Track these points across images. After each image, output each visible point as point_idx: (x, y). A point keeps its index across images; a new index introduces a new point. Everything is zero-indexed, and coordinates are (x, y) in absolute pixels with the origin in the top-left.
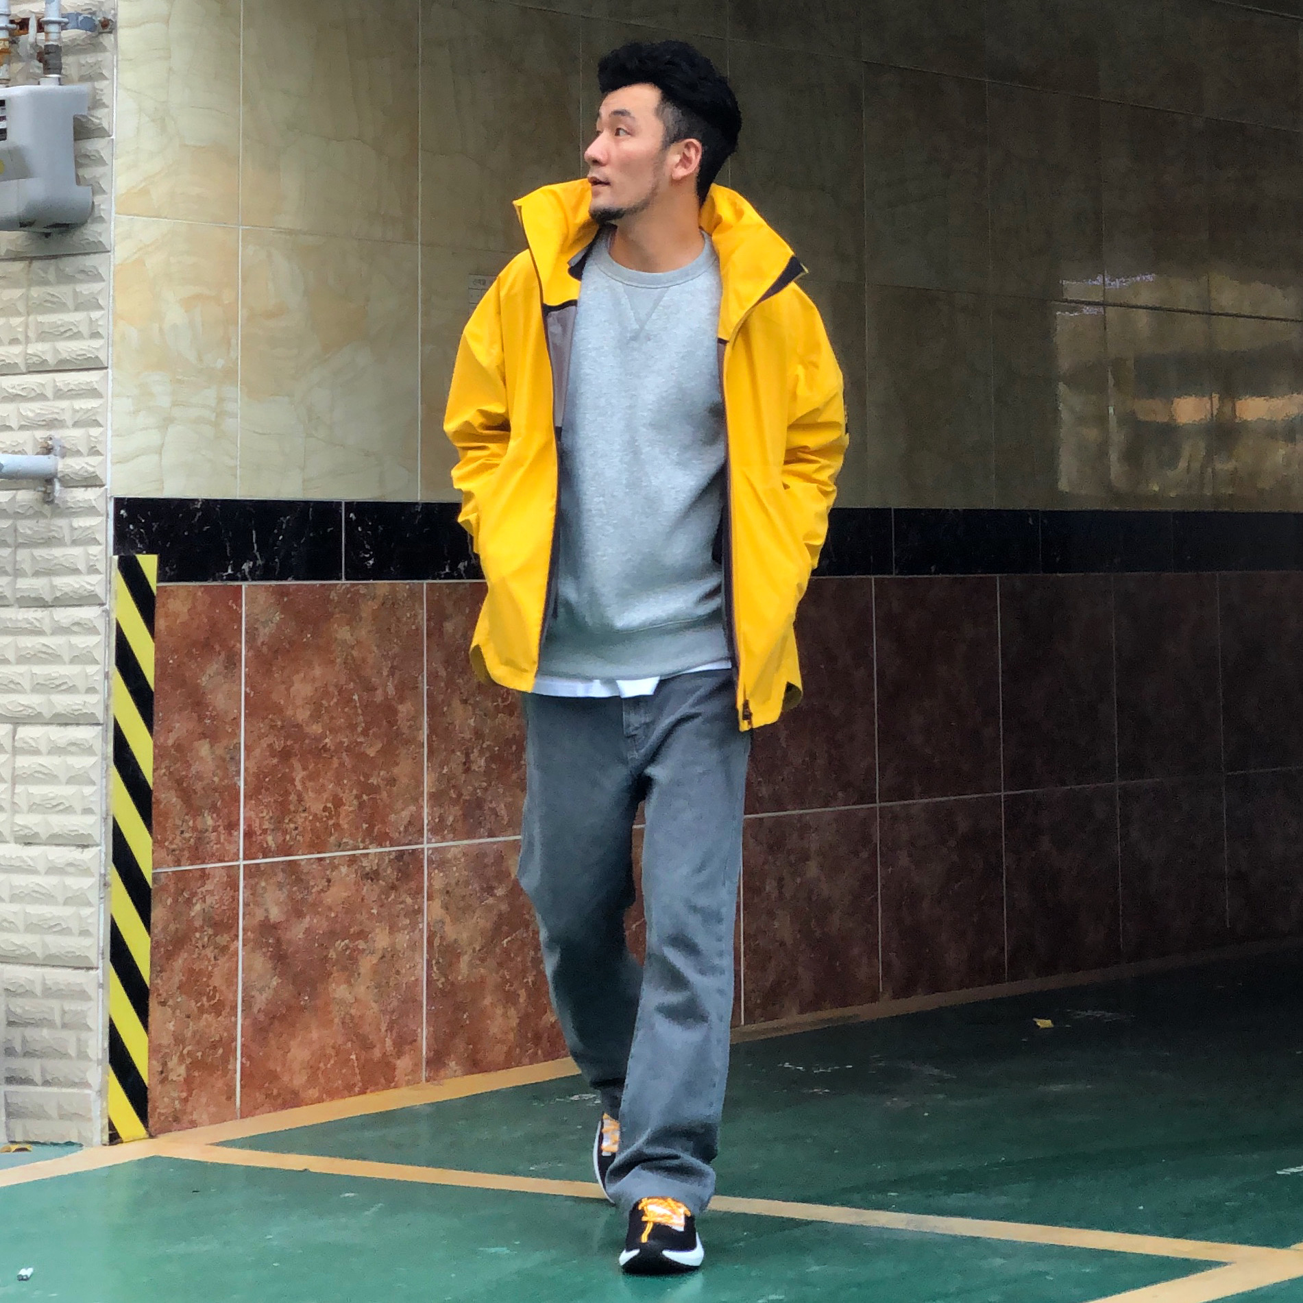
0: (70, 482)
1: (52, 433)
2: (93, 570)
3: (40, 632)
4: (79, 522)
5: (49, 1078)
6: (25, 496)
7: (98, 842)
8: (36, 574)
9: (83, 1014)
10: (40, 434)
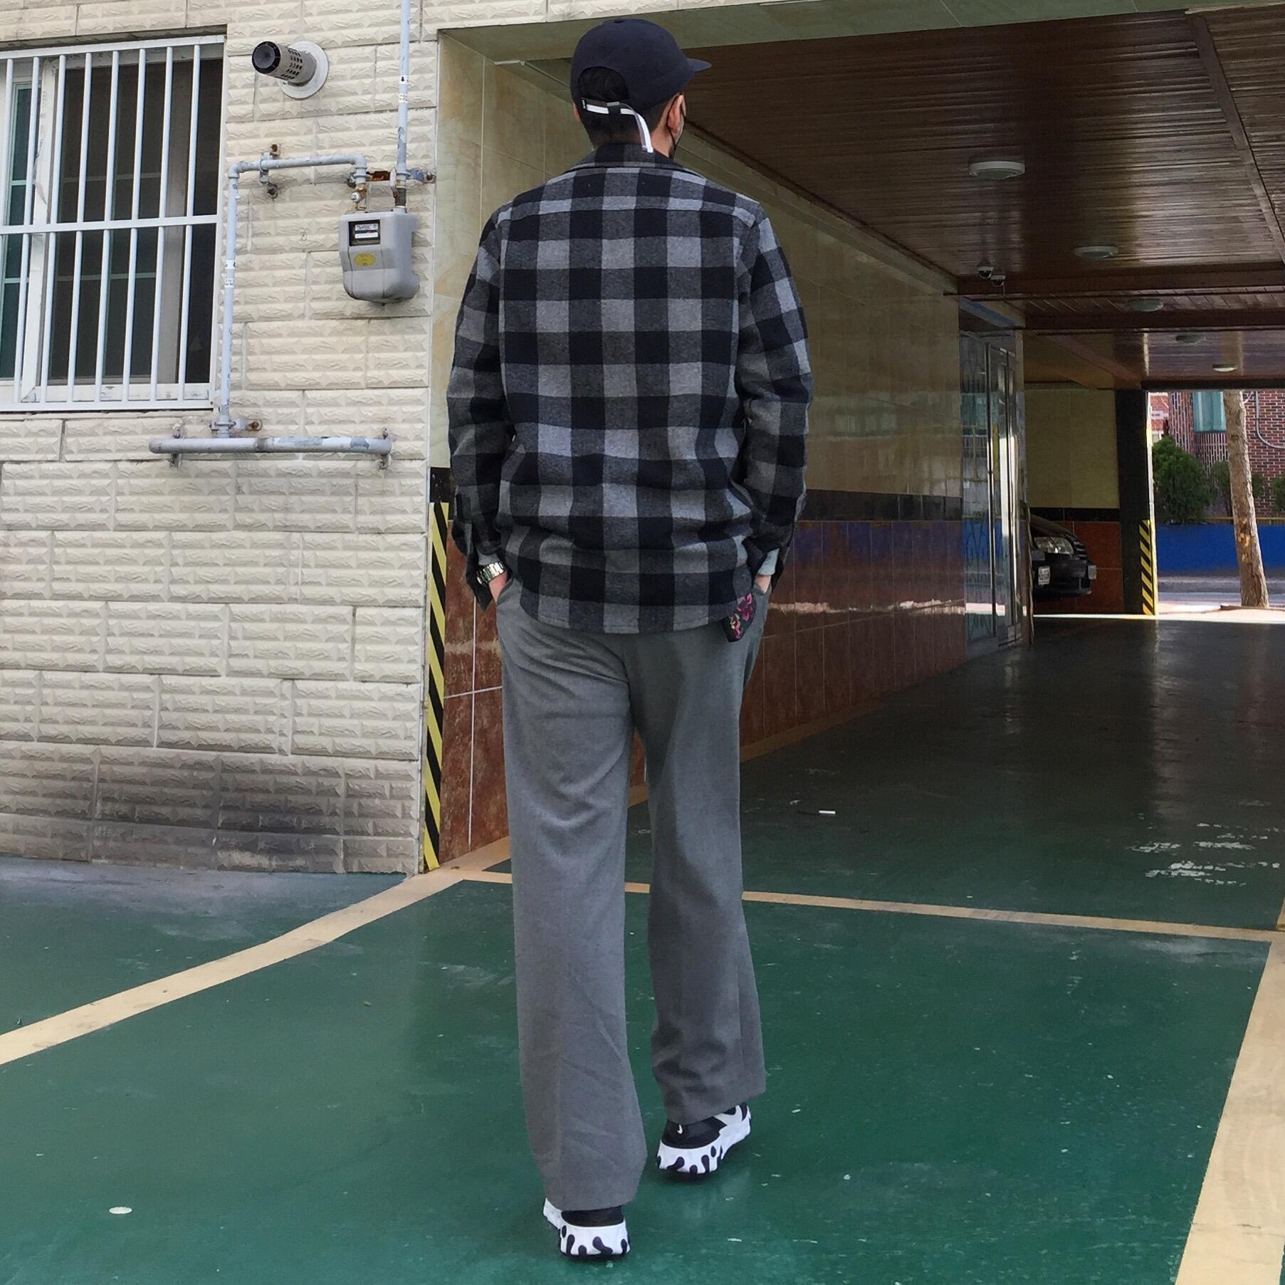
0: (399, 458)
1: (386, 426)
2: (416, 511)
3: (377, 549)
4: (407, 482)
5: (380, 830)
6: (365, 465)
7: (419, 680)
8: (373, 513)
9: (408, 790)
10: (377, 427)
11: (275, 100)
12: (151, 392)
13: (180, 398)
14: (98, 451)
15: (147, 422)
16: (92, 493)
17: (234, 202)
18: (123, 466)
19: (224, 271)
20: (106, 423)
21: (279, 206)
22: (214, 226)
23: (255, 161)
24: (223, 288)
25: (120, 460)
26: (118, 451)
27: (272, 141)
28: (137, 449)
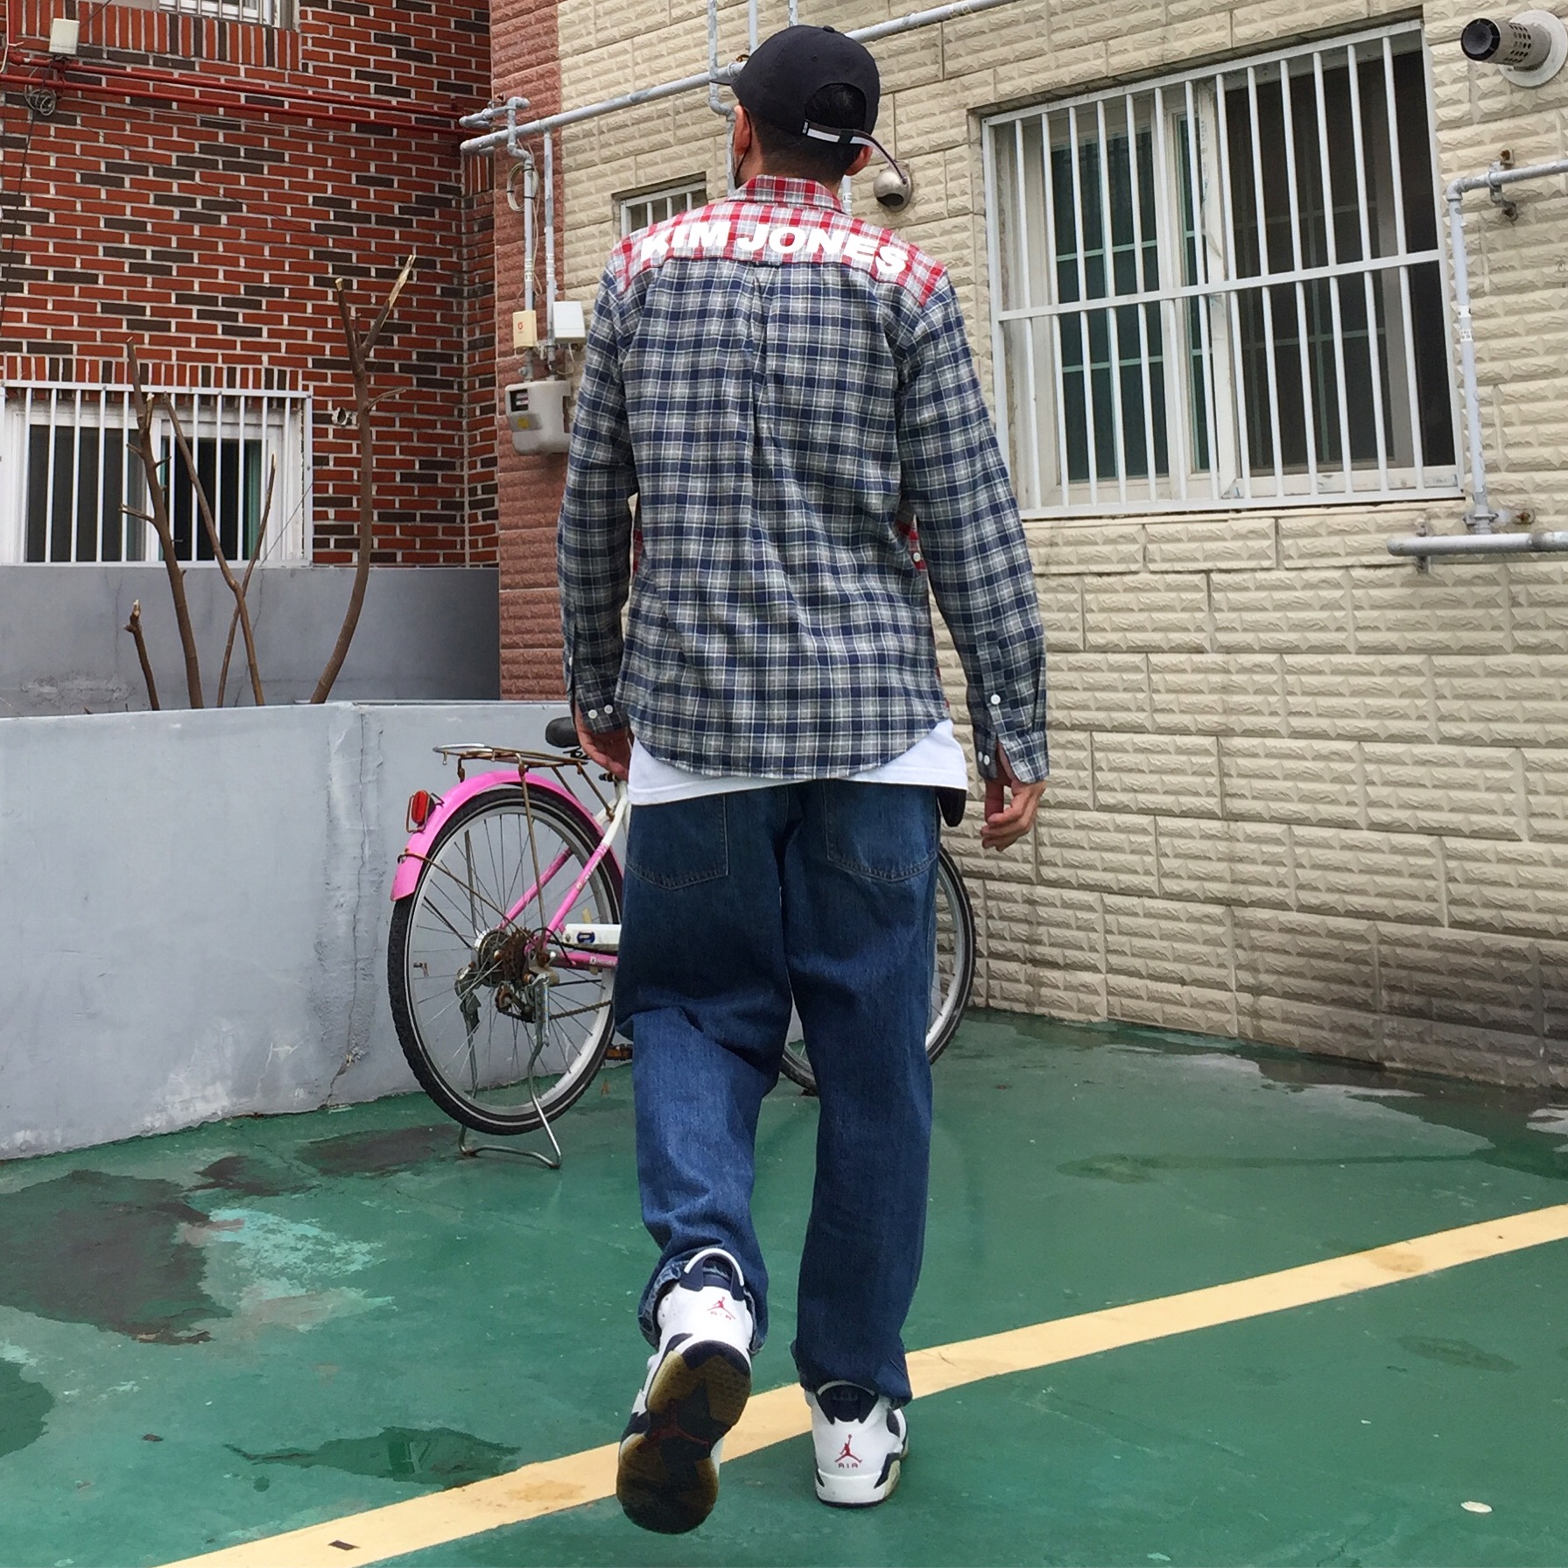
11: (1502, 93)
12: (1381, 478)
13: (1420, 486)
14: (1323, 555)
15: (1380, 518)
16: (1322, 608)
17: (1460, 231)
18: (1358, 573)
19: (1457, 321)
20: (1329, 520)
21: (1521, 232)
22: (1436, 263)
23: (1482, 175)
24: (1458, 341)
25: (1352, 566)
26: (1348, 554)
27: (1500, 146)
28: (1372, 552)
